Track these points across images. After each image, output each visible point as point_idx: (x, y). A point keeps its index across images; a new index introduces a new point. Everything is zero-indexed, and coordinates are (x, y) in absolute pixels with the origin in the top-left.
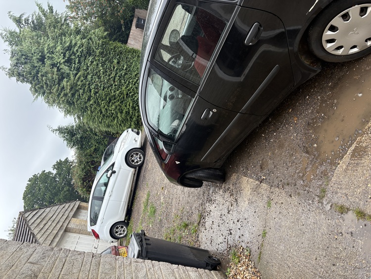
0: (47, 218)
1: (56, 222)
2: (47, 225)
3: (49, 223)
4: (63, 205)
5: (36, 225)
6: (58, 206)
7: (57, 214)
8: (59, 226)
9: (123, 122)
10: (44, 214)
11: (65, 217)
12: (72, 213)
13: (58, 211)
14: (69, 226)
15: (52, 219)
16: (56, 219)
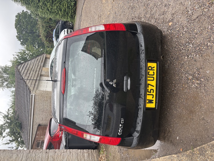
0: (30, 69)
1: (35, 71)
2: (30, 74)
3: (32, 73)
4: (37, 58)
5: (25, 75)
6: (34, 59)
7: (34, 65)
8: (37, 74)
9: (63, 16)
10: (28, 66)
11: (39, 67)
12: (42, 64)
13: (35, 63)
14: (42, 74)
15: (33, 69)
16: (35, 69)
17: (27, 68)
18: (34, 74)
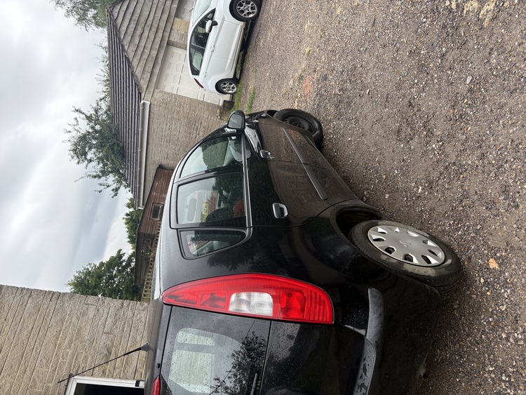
0: (143, 20)
2: (143, 37)
5: (130, 38)
8: (158, 40)
11: (165, 17)
14: (172, 39)
15: (149, 23)
16: (154, 23)
17: (136, 17)
18: (152, 37)
